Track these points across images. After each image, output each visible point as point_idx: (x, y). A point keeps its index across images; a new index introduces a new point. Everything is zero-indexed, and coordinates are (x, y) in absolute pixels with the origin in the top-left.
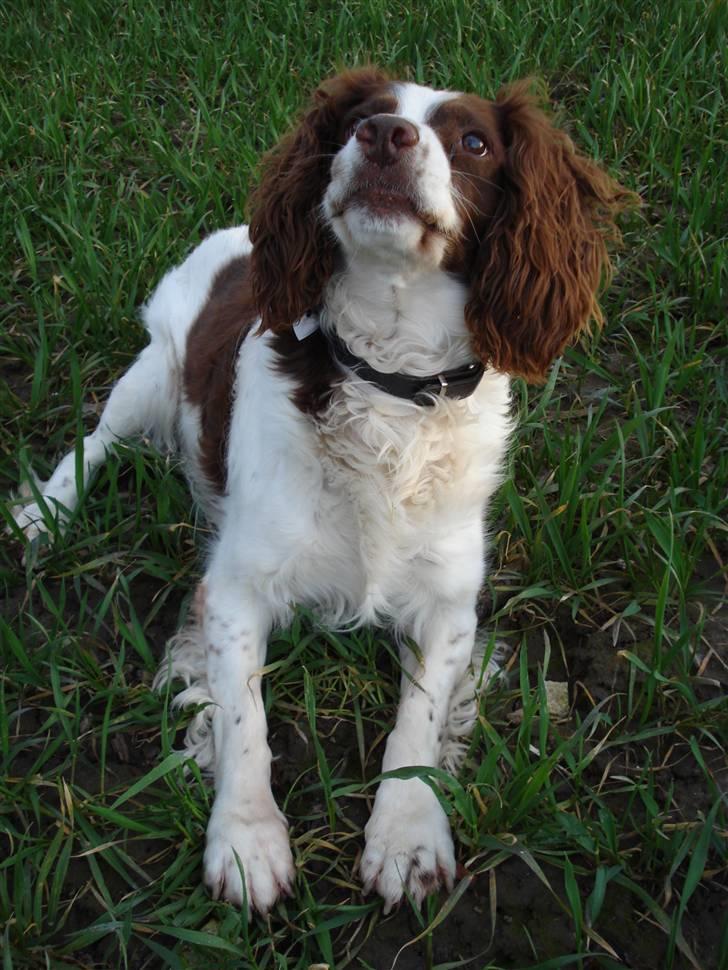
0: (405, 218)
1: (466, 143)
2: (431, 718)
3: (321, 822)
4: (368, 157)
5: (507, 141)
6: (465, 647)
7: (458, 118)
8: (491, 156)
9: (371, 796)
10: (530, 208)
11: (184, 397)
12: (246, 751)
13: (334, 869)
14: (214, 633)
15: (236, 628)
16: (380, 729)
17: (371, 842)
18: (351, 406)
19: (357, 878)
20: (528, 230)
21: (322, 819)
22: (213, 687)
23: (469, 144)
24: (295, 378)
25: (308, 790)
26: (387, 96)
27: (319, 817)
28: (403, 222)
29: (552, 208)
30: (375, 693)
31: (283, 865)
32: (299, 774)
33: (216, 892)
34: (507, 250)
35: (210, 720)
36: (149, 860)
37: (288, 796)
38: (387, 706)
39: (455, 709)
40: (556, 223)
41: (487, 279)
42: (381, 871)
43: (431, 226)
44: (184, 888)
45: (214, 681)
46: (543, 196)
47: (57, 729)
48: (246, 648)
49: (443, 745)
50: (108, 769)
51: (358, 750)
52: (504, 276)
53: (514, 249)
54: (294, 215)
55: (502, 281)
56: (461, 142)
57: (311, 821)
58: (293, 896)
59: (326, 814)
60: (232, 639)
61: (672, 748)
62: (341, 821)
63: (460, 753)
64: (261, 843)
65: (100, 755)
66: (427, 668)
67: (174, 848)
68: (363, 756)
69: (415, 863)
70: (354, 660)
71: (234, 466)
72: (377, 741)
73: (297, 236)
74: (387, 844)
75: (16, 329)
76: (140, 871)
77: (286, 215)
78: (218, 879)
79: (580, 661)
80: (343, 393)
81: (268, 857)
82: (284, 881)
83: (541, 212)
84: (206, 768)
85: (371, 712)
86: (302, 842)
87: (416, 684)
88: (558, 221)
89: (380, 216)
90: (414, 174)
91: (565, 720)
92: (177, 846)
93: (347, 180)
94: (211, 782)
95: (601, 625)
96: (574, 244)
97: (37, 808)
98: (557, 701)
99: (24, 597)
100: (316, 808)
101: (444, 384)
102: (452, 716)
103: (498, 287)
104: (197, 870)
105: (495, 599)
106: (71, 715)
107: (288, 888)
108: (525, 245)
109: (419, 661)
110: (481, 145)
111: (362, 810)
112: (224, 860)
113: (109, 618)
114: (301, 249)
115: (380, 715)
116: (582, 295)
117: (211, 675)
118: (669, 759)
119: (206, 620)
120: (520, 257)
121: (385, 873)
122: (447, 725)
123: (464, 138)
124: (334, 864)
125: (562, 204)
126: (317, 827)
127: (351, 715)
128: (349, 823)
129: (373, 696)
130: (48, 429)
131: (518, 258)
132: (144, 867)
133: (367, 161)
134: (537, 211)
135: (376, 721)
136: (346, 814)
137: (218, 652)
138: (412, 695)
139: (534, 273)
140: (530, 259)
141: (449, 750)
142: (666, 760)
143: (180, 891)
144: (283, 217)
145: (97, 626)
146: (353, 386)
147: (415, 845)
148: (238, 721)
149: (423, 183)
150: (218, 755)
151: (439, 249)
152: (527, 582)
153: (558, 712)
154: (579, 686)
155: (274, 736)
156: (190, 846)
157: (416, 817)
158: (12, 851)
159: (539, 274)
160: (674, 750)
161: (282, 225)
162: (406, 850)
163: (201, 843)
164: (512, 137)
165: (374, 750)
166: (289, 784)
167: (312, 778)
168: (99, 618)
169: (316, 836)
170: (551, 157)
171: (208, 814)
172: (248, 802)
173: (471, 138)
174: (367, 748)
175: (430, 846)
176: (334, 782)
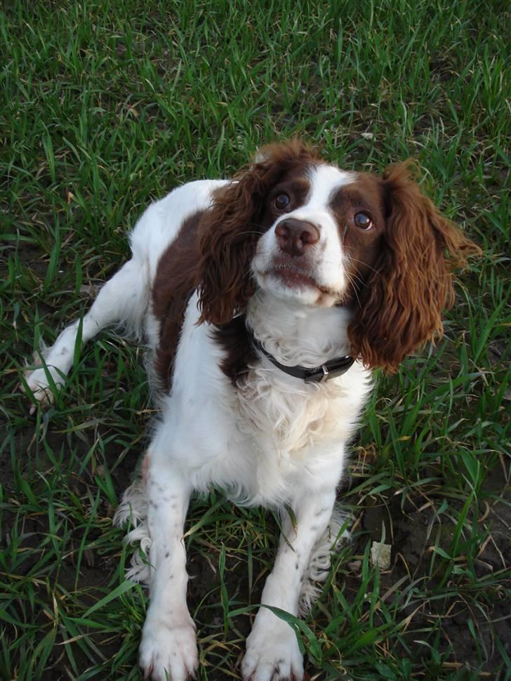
0: (306, 288)
1: (357, 220)
2: (297, 567)
3: (218, 630)
4: (282, 249)
5: (387, 213)
6: (325, 518)
7: (352, 200)
8: (375, 229)
9: (253, 615)
10: (401, 264)
11: (150, 309)
12: (172, 577)
13: (225, 663)
14: (154, 494)
15: (168, 493)
16: (264, 566)
17: (250, 652)
18: (260, 384)
19: (238, 670)
20: (398, 279)
21: (220, 628)
22: (151, 528)
23: (359, 220)
24: (224, 349)
25: (213, 606)
26: (302, 179)
27: (218, 627)
28: (305, 291)
29: (417, 261)
30: (263, 540)
31: (192, 660)
32: (207, 593)
33: (147, 673)
34: (382, 293)
35: (149, 549)
36: (104, 641)
37: (198, 608)
38: (270, 550)
39: (315, 560)
40: (418, 271)
41: (368, 309)
42: (254, 672)
43: (325, 291)
44: (125, 666)
45: (152, 524)
46: (411, 252)
47: (49, 546)
48: (174, 506)
49: (303, 584)
50: (81, 573)
51: (248, 579)
52: (379, 310)
53: (387, 291)
54: (231, 252)
55: (377, 313)
56: (353, 220)
57: (213, 629)
58: (196, 679)
59: (223, 625)
60: (165, 499)
61: (454, 603)
62: (232, 630)
63: (316, 595)
64: (178, 644)
65: (76, 563)
66: (298, 532)
67: (120, 637)
68: (250, 586)
69: (277, 671)
70: (251, 517)
71: (176, 385)
72: (261, 575)
73: (231, 267)
74: (260, 655)
75: (37, 217)
76: (97, 651)
77: (225, 250)
78: (149, 666)
79: (402, 532)
80: (256, 375)
81: (182, 654)
82: (191, 670)
83: (409, 265)
84: (144, 581)
85: (259, 553)
86: (205, 642)
87: (290, 545)
88: (420, 269)
89: (289, 286)
90: (315, 263)
91: (386, 572)
92: (123, 636)
93: (267, 261)
94: (147, 592)
95: (419, 508)
96: (429, 283)
97: (32, 601)
98: (383, 558)
99: (32, 436)
100: (216, 620)
101: (326, 373)
102: (312, 564)
103: (374, 317)
104: (135, 655)
105: (351, 481)
106: (59, 539)
107: (194, 674)
108: (396, 289)
109: (294, 527)
110: (368, 221)
111: (246, 625)
112: (153, 653)
113: (89, 466)
114: (233, 278)
115: (264, 556)
116: (431, 318)
117: (150, 520)
118: (452, 611)
119: (149, 483)
120: (391, 298)
121: (257, 674)
122: (308, 569)
123: (355, 216)
124: (225, 660)
125: (424, 259)
126: (216, 633)
127: (245, 554)
128: (237, 632)
129: (261, 543)
130: (54, 301)
131: (390, 298)
132: (98, 647)
133: (282, 252)
134: (406, 265)
135: (262, 560)
136: (236, 626)
137: (156, 507)
138: (286, 551)
139: (401, 309)
140: (398, 299)
141: (308, 590)
142: (449, 611)
143: (122, 667)
144: (223, 251)
145: (81, 471)
146: (263, 371)
147: (278, 660)
148: (167, 555)
149: (321, 269)
150: (152, 574)
151: (330, 301)
152: (373, 472)
153: (383, 567)
154: (399, 556)
155: (192, 560)
156: (131, 638)
157: (281, 638)
158: (16, 637)
159: (403, 309)
160: (455, 605)
161: (222, 257)
162: (272, 661)
163: (138, 637)
164: (391, 211)
165: (258, 581)
166: (199, 598)
167: (215, 596)
168: (84, 465)
169: (215, 639)
170: (419, 220)
171: (144, 616)
172: (171, 613)
173: (361, 215)
174: (254, 578)
175: (288, 660)
176: (230, 603)
